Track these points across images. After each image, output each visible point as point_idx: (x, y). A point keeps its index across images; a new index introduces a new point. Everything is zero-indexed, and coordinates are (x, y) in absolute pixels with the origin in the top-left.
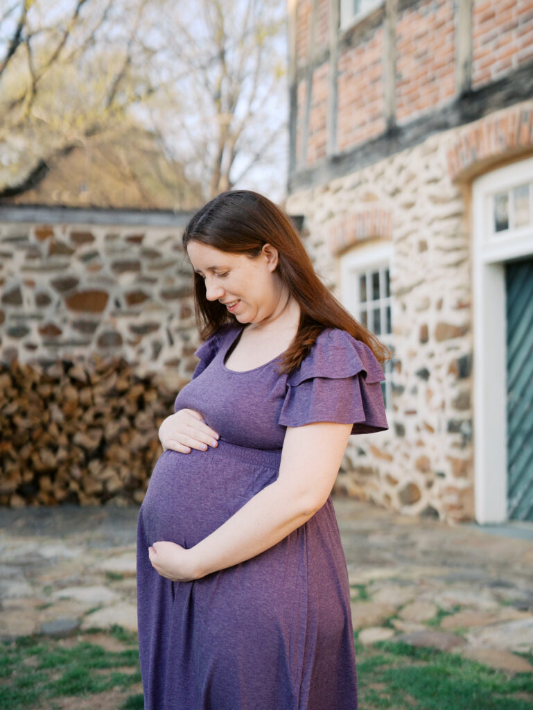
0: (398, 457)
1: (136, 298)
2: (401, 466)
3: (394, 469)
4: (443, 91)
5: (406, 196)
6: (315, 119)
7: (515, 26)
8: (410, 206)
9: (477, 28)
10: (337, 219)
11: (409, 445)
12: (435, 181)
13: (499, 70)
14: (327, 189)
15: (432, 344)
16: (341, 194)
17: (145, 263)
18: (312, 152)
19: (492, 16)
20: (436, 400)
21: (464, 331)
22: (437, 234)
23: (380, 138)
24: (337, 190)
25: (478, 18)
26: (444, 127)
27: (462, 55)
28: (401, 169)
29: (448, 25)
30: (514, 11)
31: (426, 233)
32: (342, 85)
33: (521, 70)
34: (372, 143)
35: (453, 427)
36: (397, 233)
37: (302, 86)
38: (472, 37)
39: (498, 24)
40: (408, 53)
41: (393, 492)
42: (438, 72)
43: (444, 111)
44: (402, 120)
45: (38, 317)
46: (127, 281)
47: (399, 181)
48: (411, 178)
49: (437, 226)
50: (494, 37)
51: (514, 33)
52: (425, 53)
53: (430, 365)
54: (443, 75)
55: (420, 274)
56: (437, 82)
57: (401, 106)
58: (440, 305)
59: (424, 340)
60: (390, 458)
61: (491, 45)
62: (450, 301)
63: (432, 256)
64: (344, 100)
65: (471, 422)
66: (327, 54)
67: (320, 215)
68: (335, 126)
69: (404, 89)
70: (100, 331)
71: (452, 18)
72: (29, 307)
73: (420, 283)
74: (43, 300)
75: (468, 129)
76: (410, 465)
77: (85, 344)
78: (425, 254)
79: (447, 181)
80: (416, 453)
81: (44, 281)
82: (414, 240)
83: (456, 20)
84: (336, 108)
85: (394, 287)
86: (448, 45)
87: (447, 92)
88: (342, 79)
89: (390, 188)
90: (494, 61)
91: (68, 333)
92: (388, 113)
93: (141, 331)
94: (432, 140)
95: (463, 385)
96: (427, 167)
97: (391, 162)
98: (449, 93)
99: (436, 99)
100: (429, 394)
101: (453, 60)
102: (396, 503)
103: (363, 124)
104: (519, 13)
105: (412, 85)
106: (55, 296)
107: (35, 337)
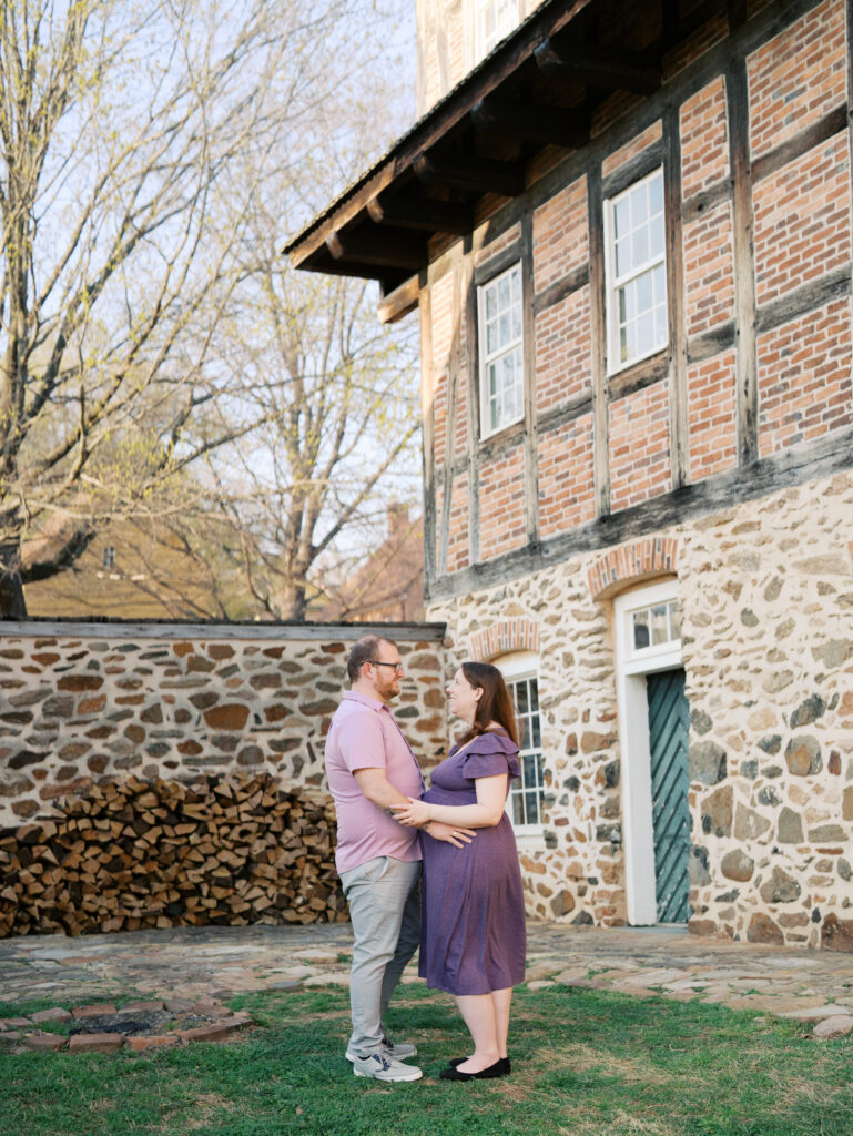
0: (550, 866)
1: (276, 713)
2: (554, 875)
3: (546, 880)
4: (583, 514)
5: (550, 611)
6: (455, 526)
7: (646, 462)
8: (555, 620)
9: (612, 460)
10: (483, 629)
11: (560, 854)
12: (577, 597)
13: (633, 500)
14: (470, 599)
15: (580, 755)
16: (484, 606)
17: (285, 676)
18: (452, 560)
19: (626, 449)
20: (586, 810)
21: (610, 740)
22: (580, 648)
23: (523, 551)
24: (481, 601)
25: (612, 450)
26: (585, 547)
27: (600, 482)
28: (545, 583)
29: (587, 452)
30: (644, 448)
31: (571, 647)
32: (482, 497)
33: (652, 502)
34: (515, 555)
35: (602, 834)
36: (544, 647)
37: (440, 490)
38: (608, 466)
39: (632, 458)
40: (548, 473)
41: (546, 902)
42: (577, 496)
43: (585, 532)
44: (544, 537)
45: (178, 735)
46: (266, 696)
47: (545, 596)
48: (555, 594)
49: (582, 641)
50: (629, 469)
51: (645, 468)
52: (567, 474)
53: (579, 774)
54: (583, 498)
55: (568, 687)
56: (578, 504)
57: (543, 523)
58: (586, 716)
59: (572, 752)
60: (543, 870)
61: (626, 476)
62: (596, 713)
63: (578, 671)
64: (484, 512)
65: (620, 830)
66: (467, 462)
67: (463, 625)
68: (476, 536)
69: (546, 507)
70: (240, 747)
71: (590, 445)
72: (168, 725)
73: (568, 695)
74: (182, 717)
75: (607, 551)
76: (562, 874)
77: (226, 761)
78: (571, 669)
79: (589, 599)
80: (567, 862)
81: (183, 697)
82: (559, 652)
83: (593, 450)
84: (476, 515)
85: (541, 698)
86: (587, 471)
87: (586, 514)
88: (482, 489)
89: (534, 602)
90: (629, 491)
91: (209, 750)
92: (530, 529)
93: (282, 746)
94: (576, 558)
95: (611, 793)
96: (570, 585)
97: (536, 578)
98: (589, 516)
99: (577, 520)
100: (579, 802)
101: (592, 485)
102: (549, 913)
103: (506, 537)
104: (648, 452)
105: (554, 503)
106: (195, 712)
107: (175, 755)
